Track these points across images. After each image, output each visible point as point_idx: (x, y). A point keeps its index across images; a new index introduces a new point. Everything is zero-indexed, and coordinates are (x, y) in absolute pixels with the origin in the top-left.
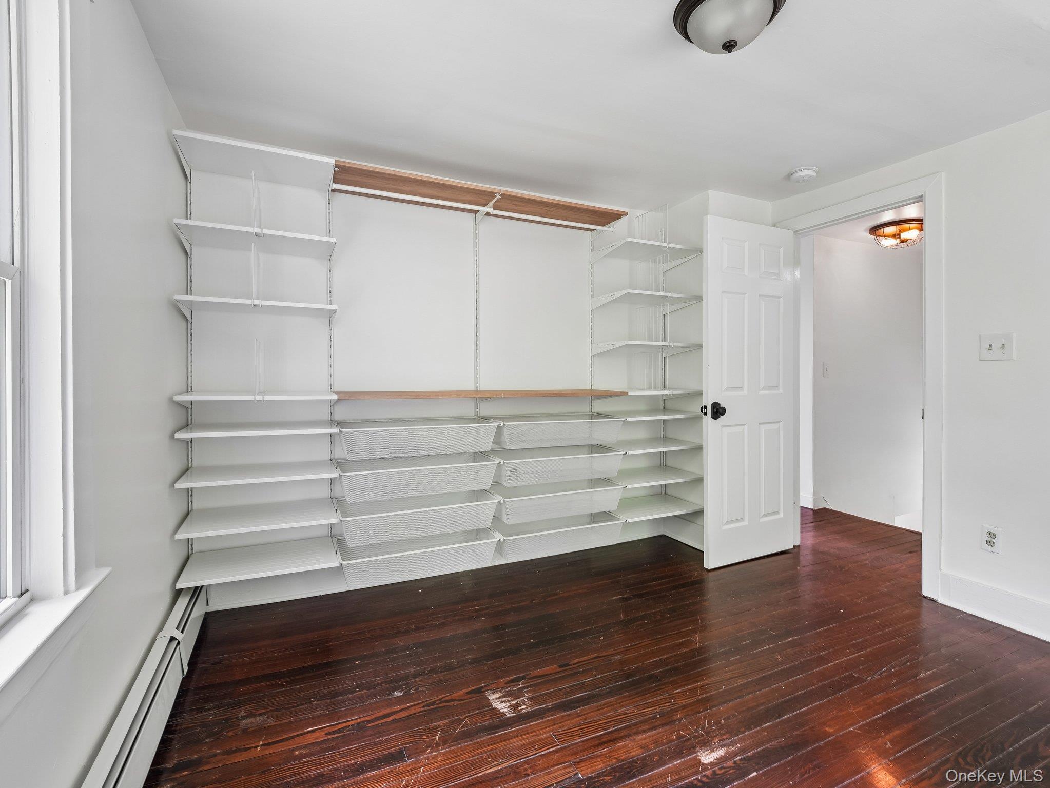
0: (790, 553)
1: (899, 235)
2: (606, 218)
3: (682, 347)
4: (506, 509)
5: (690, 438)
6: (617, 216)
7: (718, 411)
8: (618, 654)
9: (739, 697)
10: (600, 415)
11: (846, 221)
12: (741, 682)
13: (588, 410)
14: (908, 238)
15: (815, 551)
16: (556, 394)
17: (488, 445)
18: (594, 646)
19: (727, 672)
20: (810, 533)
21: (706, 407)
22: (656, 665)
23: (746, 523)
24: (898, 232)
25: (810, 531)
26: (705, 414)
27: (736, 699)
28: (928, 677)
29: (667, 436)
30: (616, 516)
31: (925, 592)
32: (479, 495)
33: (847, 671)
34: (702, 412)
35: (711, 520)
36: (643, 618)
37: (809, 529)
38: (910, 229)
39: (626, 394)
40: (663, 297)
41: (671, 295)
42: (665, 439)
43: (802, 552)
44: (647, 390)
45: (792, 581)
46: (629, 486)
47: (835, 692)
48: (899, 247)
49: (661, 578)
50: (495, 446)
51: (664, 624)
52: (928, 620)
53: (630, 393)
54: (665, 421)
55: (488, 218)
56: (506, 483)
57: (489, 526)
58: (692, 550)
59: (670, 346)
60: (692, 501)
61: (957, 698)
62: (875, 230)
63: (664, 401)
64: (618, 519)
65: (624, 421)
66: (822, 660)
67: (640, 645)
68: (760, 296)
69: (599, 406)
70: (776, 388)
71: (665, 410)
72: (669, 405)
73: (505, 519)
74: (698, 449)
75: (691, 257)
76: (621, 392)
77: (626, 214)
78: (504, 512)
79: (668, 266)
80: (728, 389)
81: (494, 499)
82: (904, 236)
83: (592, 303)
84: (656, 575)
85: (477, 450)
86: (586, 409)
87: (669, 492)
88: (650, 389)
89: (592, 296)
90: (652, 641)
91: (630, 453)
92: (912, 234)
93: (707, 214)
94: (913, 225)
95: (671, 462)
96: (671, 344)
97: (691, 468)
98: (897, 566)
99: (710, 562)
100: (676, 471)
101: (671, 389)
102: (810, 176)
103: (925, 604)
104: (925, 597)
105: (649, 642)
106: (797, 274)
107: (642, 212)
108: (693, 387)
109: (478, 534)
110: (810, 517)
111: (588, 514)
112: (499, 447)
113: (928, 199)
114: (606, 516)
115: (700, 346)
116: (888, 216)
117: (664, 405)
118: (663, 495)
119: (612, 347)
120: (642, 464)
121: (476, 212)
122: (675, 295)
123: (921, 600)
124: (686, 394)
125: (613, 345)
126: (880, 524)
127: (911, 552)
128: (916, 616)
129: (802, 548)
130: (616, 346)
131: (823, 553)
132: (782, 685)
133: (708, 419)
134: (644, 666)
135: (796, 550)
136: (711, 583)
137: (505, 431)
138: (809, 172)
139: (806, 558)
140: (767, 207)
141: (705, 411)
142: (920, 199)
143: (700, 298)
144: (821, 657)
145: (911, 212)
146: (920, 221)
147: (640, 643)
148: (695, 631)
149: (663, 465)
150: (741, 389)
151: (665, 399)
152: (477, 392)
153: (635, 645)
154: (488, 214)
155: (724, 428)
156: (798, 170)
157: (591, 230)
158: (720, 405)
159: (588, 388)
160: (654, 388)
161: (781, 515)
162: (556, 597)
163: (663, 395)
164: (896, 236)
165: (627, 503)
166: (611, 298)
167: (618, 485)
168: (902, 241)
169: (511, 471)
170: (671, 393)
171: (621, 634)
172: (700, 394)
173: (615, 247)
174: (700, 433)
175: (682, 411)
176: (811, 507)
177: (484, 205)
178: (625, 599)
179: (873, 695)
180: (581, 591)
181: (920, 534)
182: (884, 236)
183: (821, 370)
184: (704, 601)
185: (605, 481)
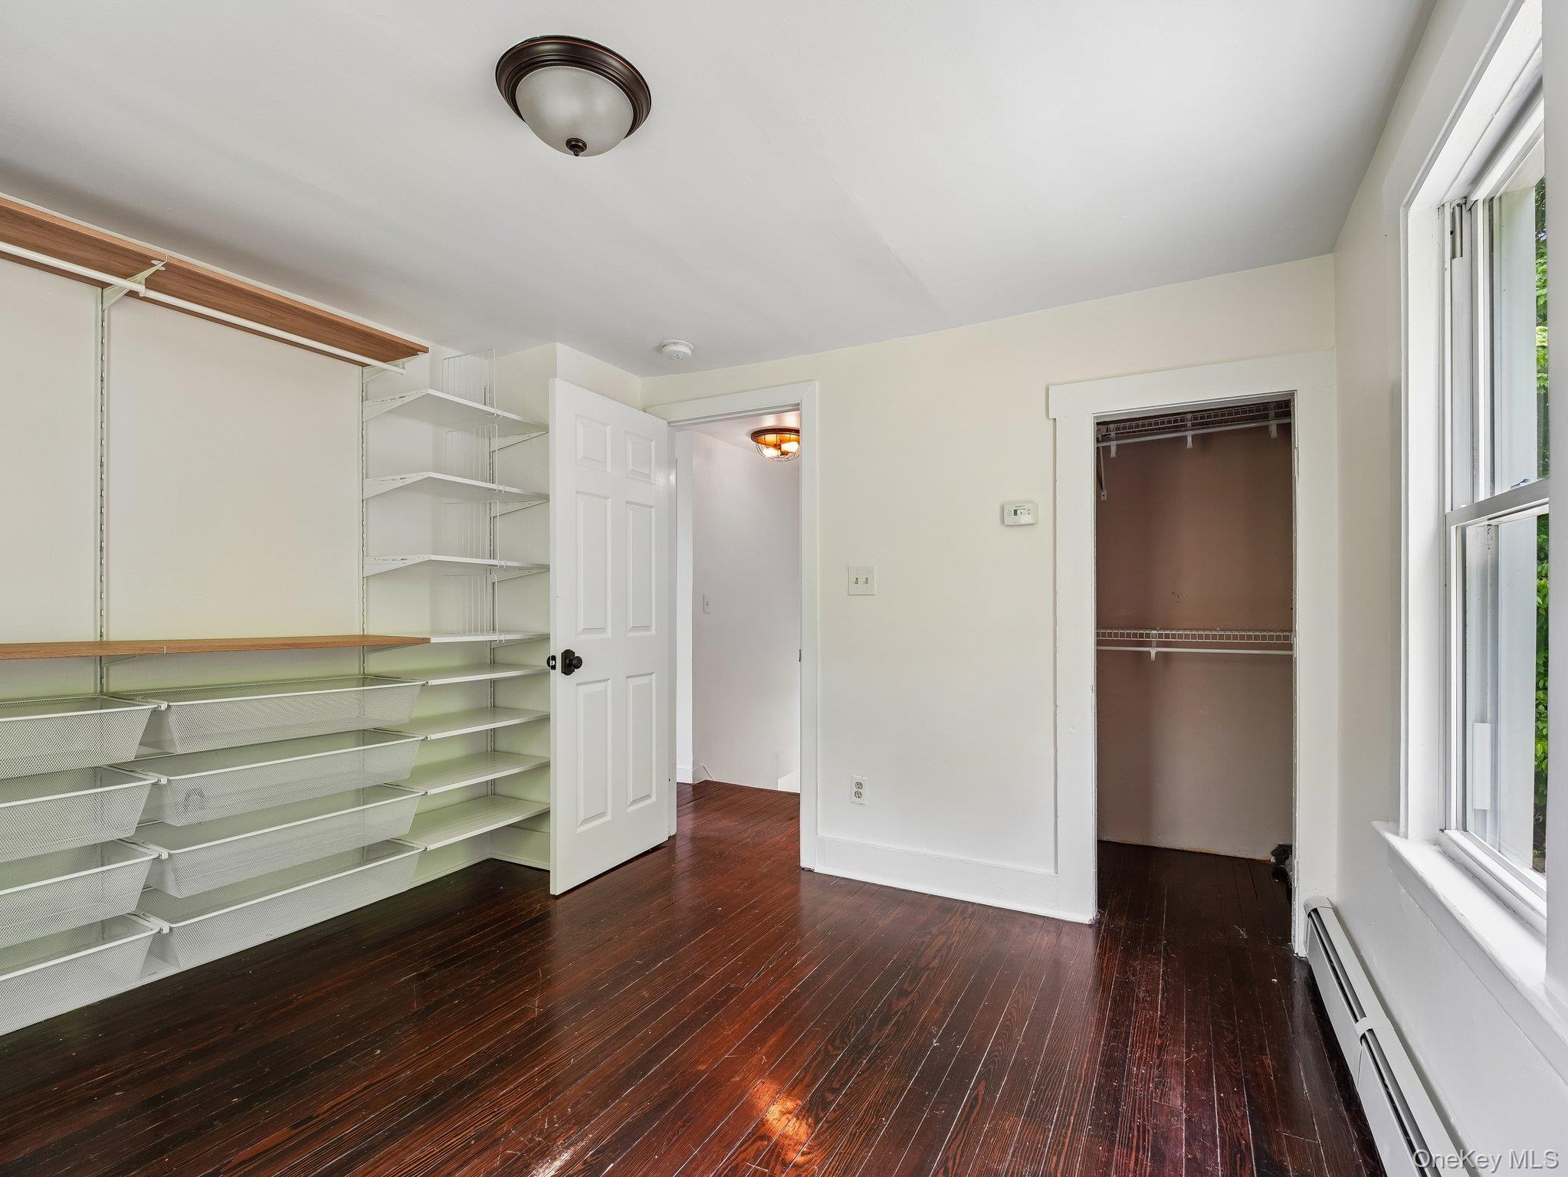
0: (662, 848)
1: (780, 445)
2: (393, 350)
3: (520, 569)
4: (175, 870)
5: (532, 704)
6: (410, 351)
7: (571, 663)
8: (407, 1068)
9: (594, 1067)
10: (380, 679)
11: (726, 419)
12: (595, 1044)
13: (357, 672)
14: (789, 451)
15: (694, 839)
16: (288, 645)
17: (127, 749)
18: (363, 1070)
19: (577, 1038)
20: (689, 816)
21: (554, 658)
22: (471, 1064)
23: (609, 817)
24: (779, 443)
25: (688, 813)
26: (554, 667)
27: (588, 1071)
28: (804, 962)
29: (497, 704)
30: (409, 844)
31: (803, 864)
32: (105, 852)
33: (723, 983)
34: (549, 664)
35: (559, 823)
36: (452, 997)
37: (687, 811)
38: (790, 441)
39: (426, 641)
40: (489, 489)
41: (501, 488)
42: (494, 709)
43: (678, 843)
44: (464, 633)
45: (666, 884)
46: (432, 791)
47: (710, 1017)
48: (780, 459)
49: (483, 927)
50: (146, 750)
51: (486, 996)
52: (807, 894)
53: (434, 640)
54: (493, 682)
55: (132, 301)
56: (175, 819)
57: (133, 909)
58: (534, 872)
59: (501, 567)
60: (534, 797)
61: (829, 977)
62: (757, 435)
63: (493, 650)
64: (413, 848)
65: (423, 685)
66: (699, 978)
67: (446, 1042)
68: (627, 502)
69: (377, 664)
70: (648, 628)
71: (494, 664)
72: (501, 656)
73: (172, 891)
74: (543, 720)
75: (533, 435)
76: (419, 639)
77: (425, 350)
78: (170, 878)
79: (497, 443)
80: (586, 630)
81: (146, 855)
82: (785, 447)
83: (364, 489)
84: (476, 924)
85: (102, 762)
86: (352, 668)
87: (500, 790)
88: (470, 632)
89: (365, 476)
90: (465, 1030)
91: (433, 737)
92: (790, 447)
93: (555, 376)
94: (793, 436)
95: (503, 744)
96: (503, 563)
97: (532, 749)
98: (777, 838)
99: (558, 886)
100: (510, 756)
101: (502, 631)
102: (685, 354)
103: (804, 876)
104: (803, 869)
105: (461, 1032)
106: (673, 478)
107: (456, 353)
108: (536, 628)
109: (106, 929)
110: (689, 793)
111: (356, 850)
112: (159, 751)
113: (804, 407)
114: (391, 846)
115: (545, 569)
116: (769, 422)
117: (491, 656)
118: (490, 796)
119: (401, 564)
120: (456, 752)
121: (103, 285)
122: (508, 489)
123: (799, 873)
124: (524, 639)
125: (405, 561)
126: (762, 790)
127: (791, 819)
128: (795, 894)
129: (678, 838)
130: (408, 563)
131: (702, 839)
132: (647, 1031)
133: (557, 675)
134: (451, 1072)
135: (670, 843)
136: (560, 915)
137: (172, 719)
138: (683, 349)
139: (683, 850)
140: (637, 384)
141: (552, 663)
142: (796, 407)
143: (545, 498)
144: (696, 976)
145: (790, 420)
146: (797, 431)
147: (446, 1039)
148: (532, 994)
149: (491, 750)
150: (603, 630)
151: (493, 648)
152: (101, 644)
153: (437, 1045)
154: (132, 294)
155: (580, 687)
156: (670, 343)
157: (363, 365)
158: (574, 653)
159: (357, 632)
160: (476, 631)
161: (653, 799)
162: (290, 1007)
163: (491, 641)
164: (777, 446)
165: (427, 821)
166: (400, 484)
167: (413, 793)
168: (784, 453)
169: (188, 796)
170: (503, 637)
171: (414, 1034)
172: (545, 638)
173: (406, 400)
174: (547, 698)
175: (520, 665)
176: (691, 782)
177: (125, 276)
178: (425, 975)
179: (750, 1005)
180: (340, 984)
181: (798, 795)
182: (766, 445)
183: (702, 604)
184: (550, 943)
185: (389, 789)
